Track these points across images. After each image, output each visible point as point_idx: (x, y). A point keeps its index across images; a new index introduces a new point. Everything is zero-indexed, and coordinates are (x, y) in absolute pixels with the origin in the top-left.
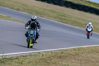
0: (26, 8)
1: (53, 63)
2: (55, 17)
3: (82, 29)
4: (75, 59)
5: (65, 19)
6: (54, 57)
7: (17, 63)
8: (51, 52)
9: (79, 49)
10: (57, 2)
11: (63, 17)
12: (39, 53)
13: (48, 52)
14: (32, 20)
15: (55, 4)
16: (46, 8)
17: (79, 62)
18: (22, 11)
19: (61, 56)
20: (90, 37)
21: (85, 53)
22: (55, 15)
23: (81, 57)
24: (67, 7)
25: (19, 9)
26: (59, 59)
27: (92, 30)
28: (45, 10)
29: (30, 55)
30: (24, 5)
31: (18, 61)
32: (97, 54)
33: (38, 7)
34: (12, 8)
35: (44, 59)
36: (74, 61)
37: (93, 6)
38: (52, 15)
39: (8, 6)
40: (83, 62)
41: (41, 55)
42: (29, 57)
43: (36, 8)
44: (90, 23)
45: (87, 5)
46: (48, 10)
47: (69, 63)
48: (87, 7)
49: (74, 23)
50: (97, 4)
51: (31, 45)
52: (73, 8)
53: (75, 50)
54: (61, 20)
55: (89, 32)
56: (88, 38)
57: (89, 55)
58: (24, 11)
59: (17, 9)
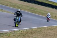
0: (12, 4)
1: (28, 36)
2: (28, 10)
3: (44, 16)
4: (40, 34)
5: (34, 11)
6: (28, 32)
7: (7, 36)
8: (26, 29)
9: (42, 28)
10: (30, 1)
11: (33, 10)
12: (19, 30)
13: (24, 29)
14: (18, 11)
15: (28, 2)
16: (23, 4)
17: (42, 35)
18: (9, 6)
19: (32, 32)
20: (49, 21)
21: (46, 30)
22: (28, 8)
23: (43, 33)
24: (35, 4)
25: (8, 5)
26: (31, 34)
27: (50, 17)
28: (23, 5)
29: (14, 31)
30: (10, 3)
31: (7, 35)
32: (53, 31)
33: (19, 4)
34: (3, 5)
35: (22, 34)
36: (39, 35)
37: (50, 3)
38: (27, 8)
39: (1, 3)
40: (44, 35)
41: (20, 32)
42: (13, 33)
43: (18, 5)
44: (49, 13)
45: (47, 2)
46: (24, 6)
47: (37, 36)
48: (47, 4)
49: (39, 13)
50: (53, 2)
51: (17, 25)
52: (39, 4)
53: (40, 28)
54: (32, 11)
55: (48, 18)
56: (48, 21)
57: (48, 31)
58: (10, 6)
59: (6, 5)
